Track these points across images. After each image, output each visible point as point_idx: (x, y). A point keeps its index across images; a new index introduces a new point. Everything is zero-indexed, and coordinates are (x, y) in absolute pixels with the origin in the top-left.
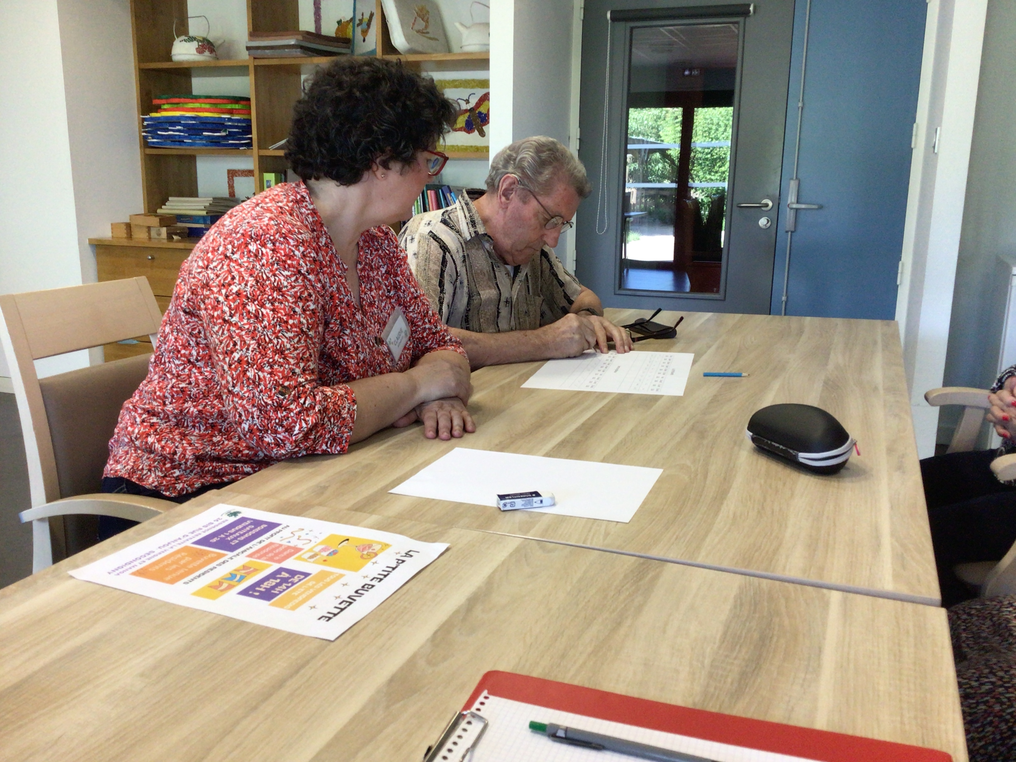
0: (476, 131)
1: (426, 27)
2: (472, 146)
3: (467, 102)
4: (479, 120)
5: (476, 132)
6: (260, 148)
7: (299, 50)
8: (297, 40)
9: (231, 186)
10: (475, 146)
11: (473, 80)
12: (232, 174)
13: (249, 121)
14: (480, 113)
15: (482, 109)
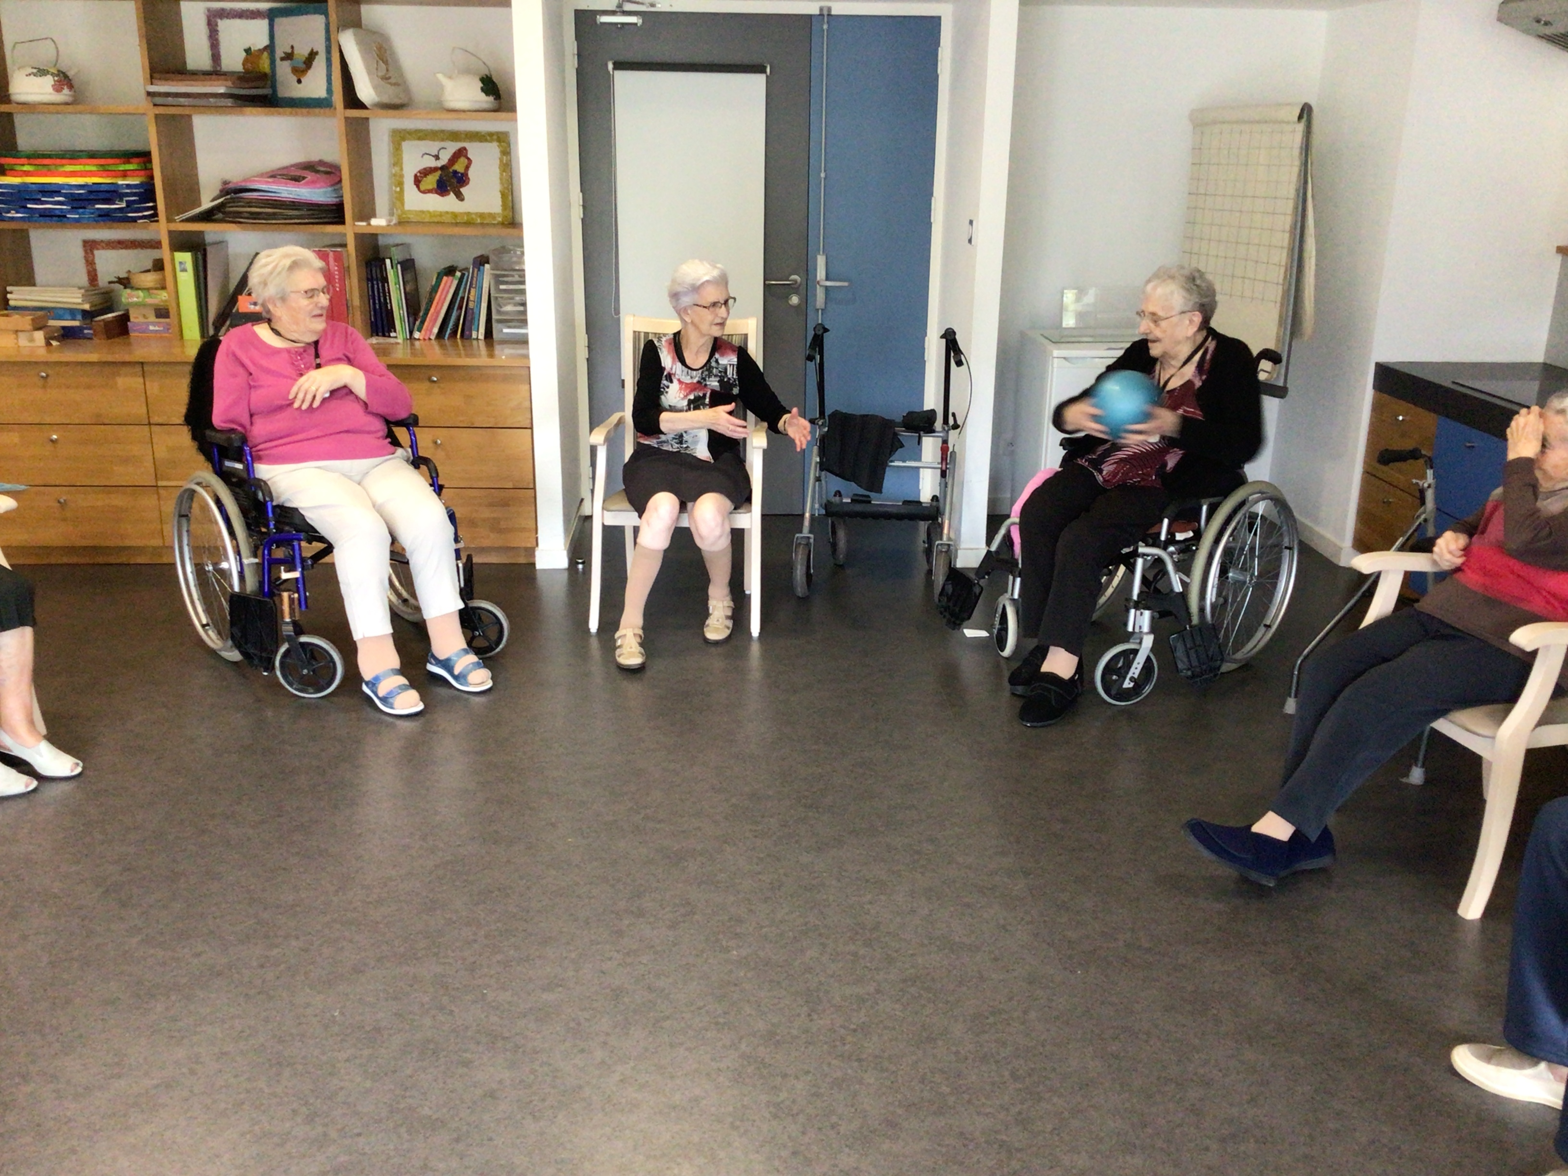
0: (452, 193)
1: (387, 70)
2: (447, 213)
3: (437, 157)
4: (454, 181)
5: (452, 195)
8: (227, 85)
9: (90, 263)
10: (453, 213)
11: (443, 131)
12: (90, 246)
13: (152, 184)
14: (455, 172)
15: (459, 167)
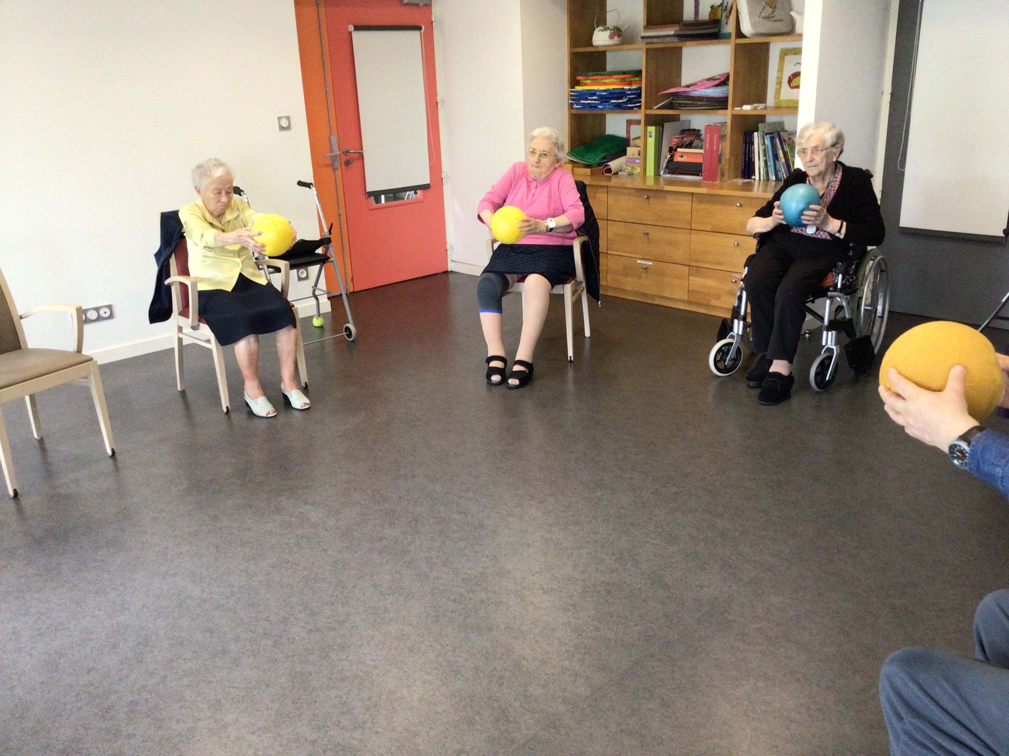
1: (773, 12)
6: (646, 108)
7: (676, 38)
8: (676, 31)
9: (628, 132)
12: (630, 123)
13: (640, 89)
